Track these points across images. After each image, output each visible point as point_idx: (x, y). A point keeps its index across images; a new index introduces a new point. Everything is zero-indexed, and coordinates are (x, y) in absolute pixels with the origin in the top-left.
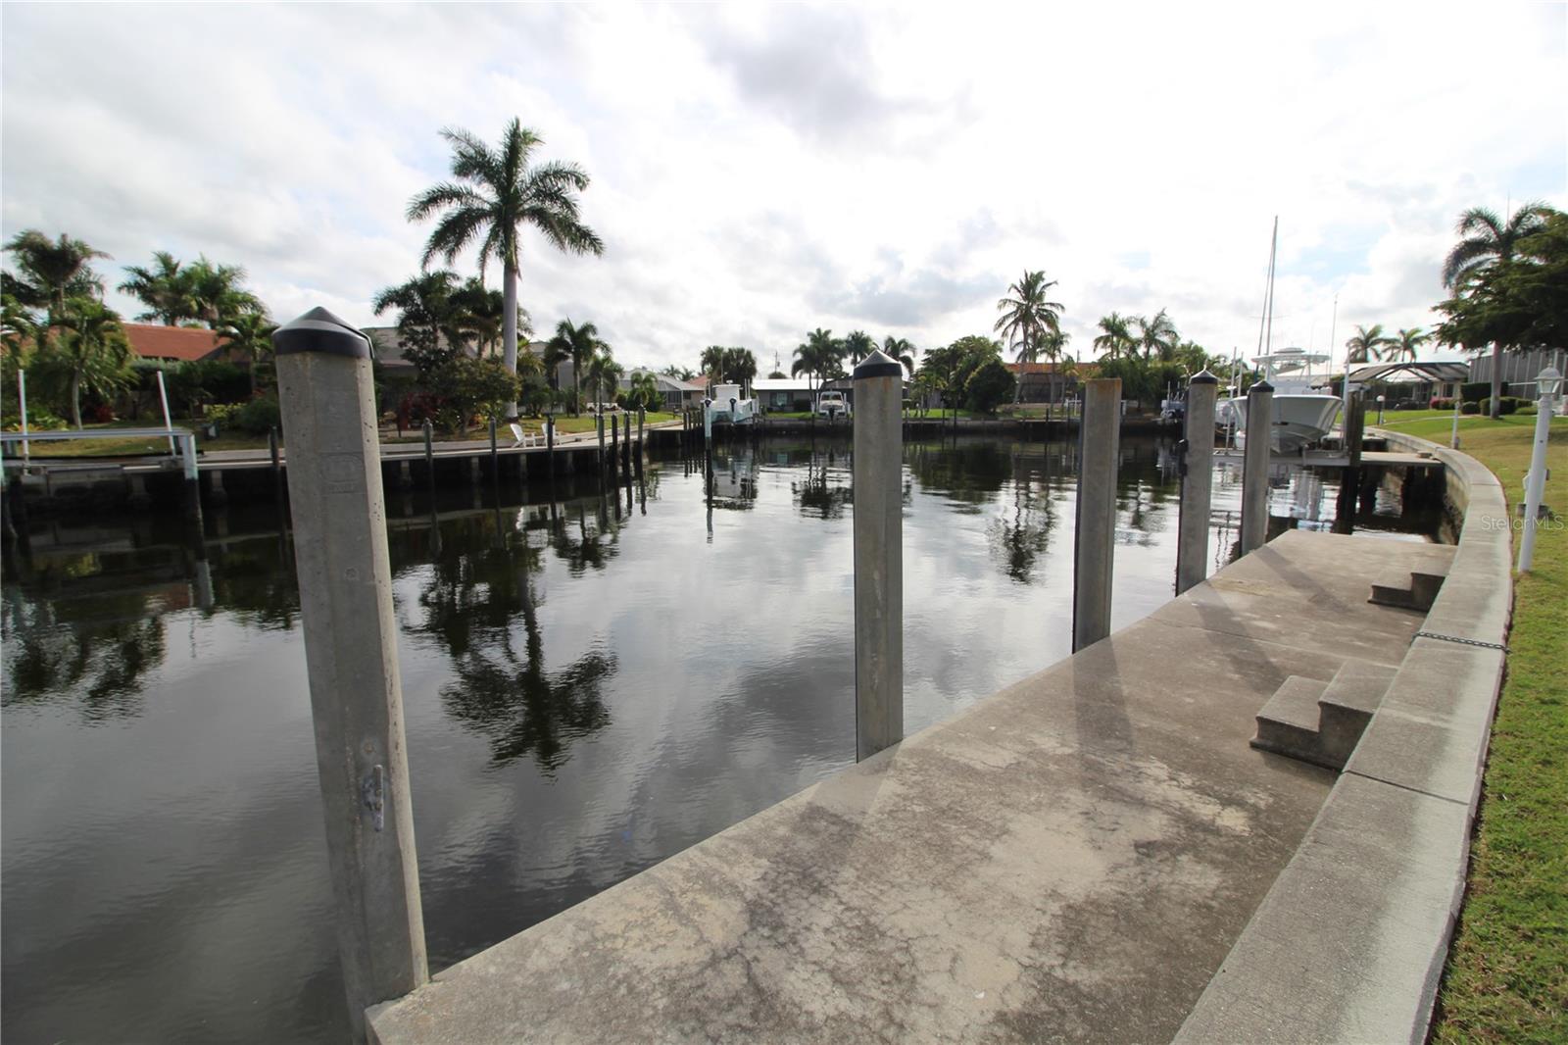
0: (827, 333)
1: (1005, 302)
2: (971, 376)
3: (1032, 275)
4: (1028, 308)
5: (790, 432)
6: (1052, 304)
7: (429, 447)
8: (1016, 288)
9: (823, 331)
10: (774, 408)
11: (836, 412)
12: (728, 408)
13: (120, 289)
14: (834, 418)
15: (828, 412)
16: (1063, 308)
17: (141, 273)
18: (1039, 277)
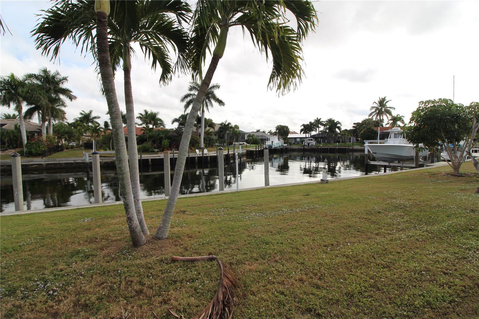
0: (320, 119)
1: (373, 107)
2: (361, 132)
3: (382, 98)
4: (381, 109)
5: (299, 150)
6: (390, 108)
7: (174, 155)
8: (376, 103)
9: (319, 119)
10: (296, 143)
11: (310, 145)
12: (271, 144)
13: (137, 118)
14: (310, 146)
15: (307, 144)
16: (394, 109)
17: (141, 114)
18: (384, 99)
